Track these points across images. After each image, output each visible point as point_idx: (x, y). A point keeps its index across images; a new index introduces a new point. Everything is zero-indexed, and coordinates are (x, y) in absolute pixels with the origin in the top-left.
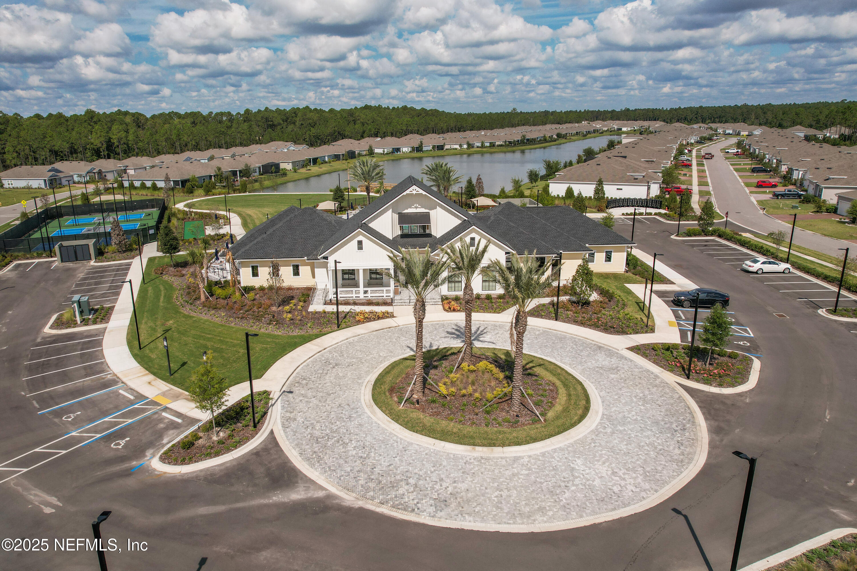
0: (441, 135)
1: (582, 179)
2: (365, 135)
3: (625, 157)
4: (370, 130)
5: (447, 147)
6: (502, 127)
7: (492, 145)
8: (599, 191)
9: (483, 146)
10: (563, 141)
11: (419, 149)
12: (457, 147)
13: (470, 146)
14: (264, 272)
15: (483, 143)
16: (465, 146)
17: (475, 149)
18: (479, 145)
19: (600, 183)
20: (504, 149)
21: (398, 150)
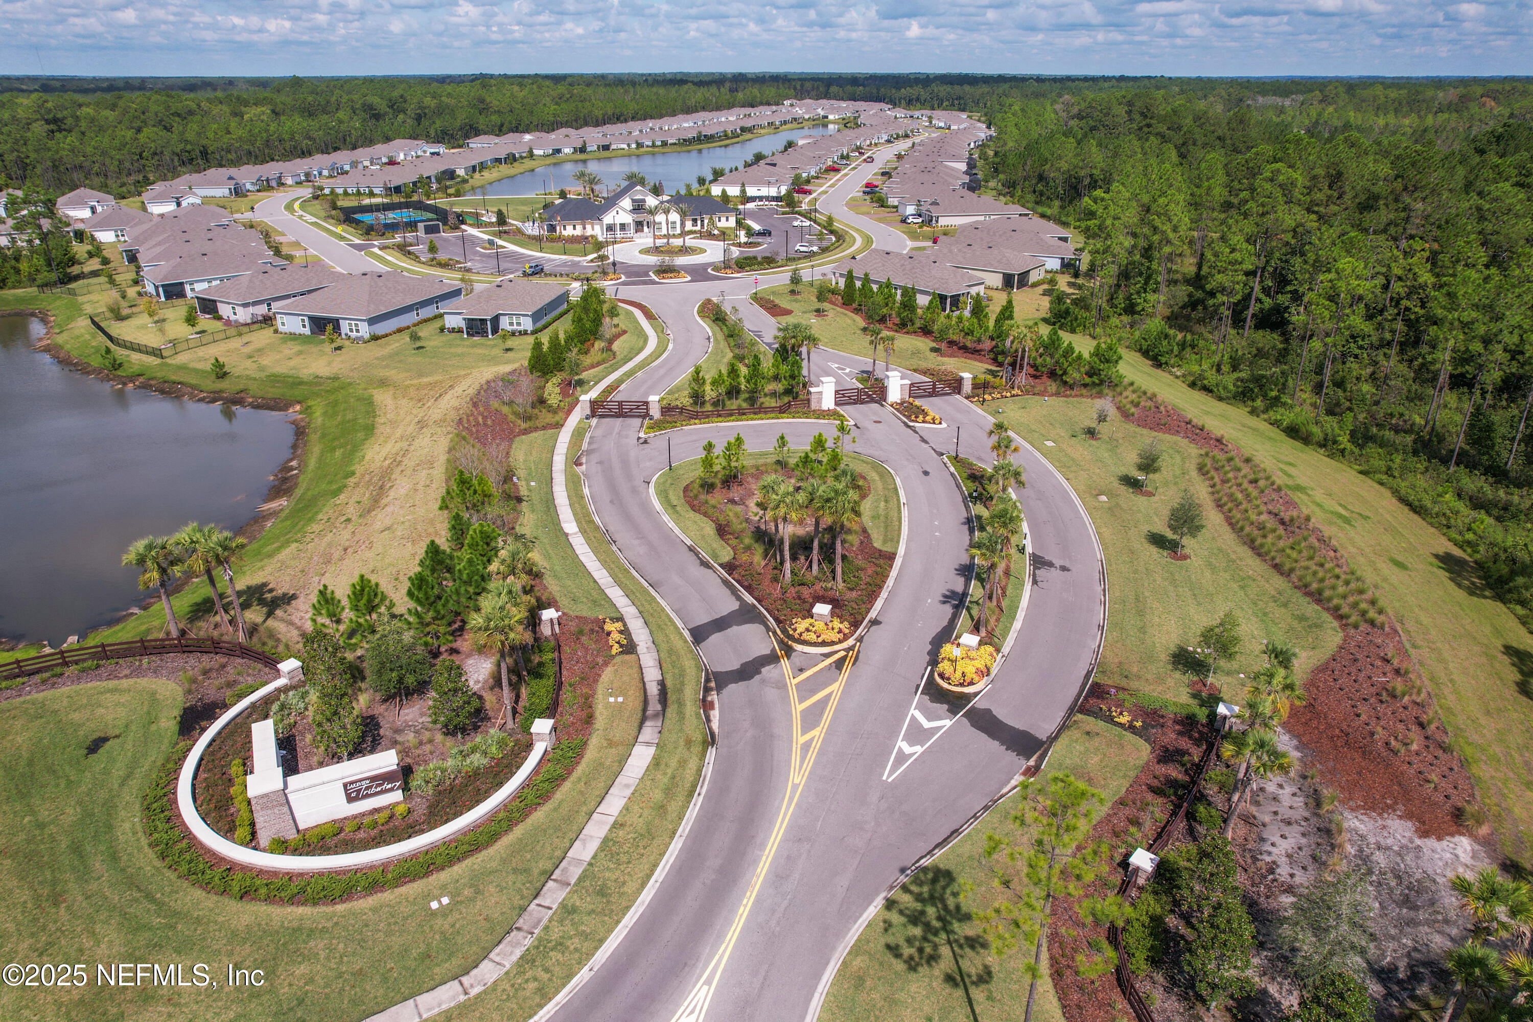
0: (599, 129)
1: (732, 183)
2: (504, 129)
3: (774, 165)
4: (510, 123)
5: (613, 147)
6: (673, 114)
7: (664, 144)
8: (743, 191)
9: (654, 146)
10: (749, 136)
11: (583, 150)
12: (625, 146)
13: (639, 145)
14: (579, 228)
15: (653, 142)
16: (634, 146)
17: (645, 149)
18: (650, 144)
19: (743, 185)
20: (678, 148)
21: (558, 151)
